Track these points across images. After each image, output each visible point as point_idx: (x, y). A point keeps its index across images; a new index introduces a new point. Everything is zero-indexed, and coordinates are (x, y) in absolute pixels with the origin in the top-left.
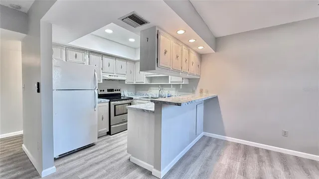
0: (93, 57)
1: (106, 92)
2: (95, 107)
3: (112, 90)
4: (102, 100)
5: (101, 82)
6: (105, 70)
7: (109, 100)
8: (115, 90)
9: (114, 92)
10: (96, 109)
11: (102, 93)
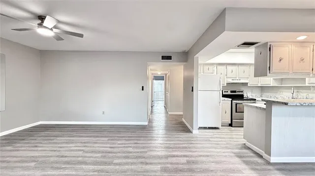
0: (219, 67)
1: (229, 93)
2: (220, 103)
3: (235, 92)
4: (226, 99)
5: (225, 85)
6: (228, 76)
7: (231, 99)
8: (238, 92)
9: (237, 93)
10: (221, 104)
11: (226, 93)
